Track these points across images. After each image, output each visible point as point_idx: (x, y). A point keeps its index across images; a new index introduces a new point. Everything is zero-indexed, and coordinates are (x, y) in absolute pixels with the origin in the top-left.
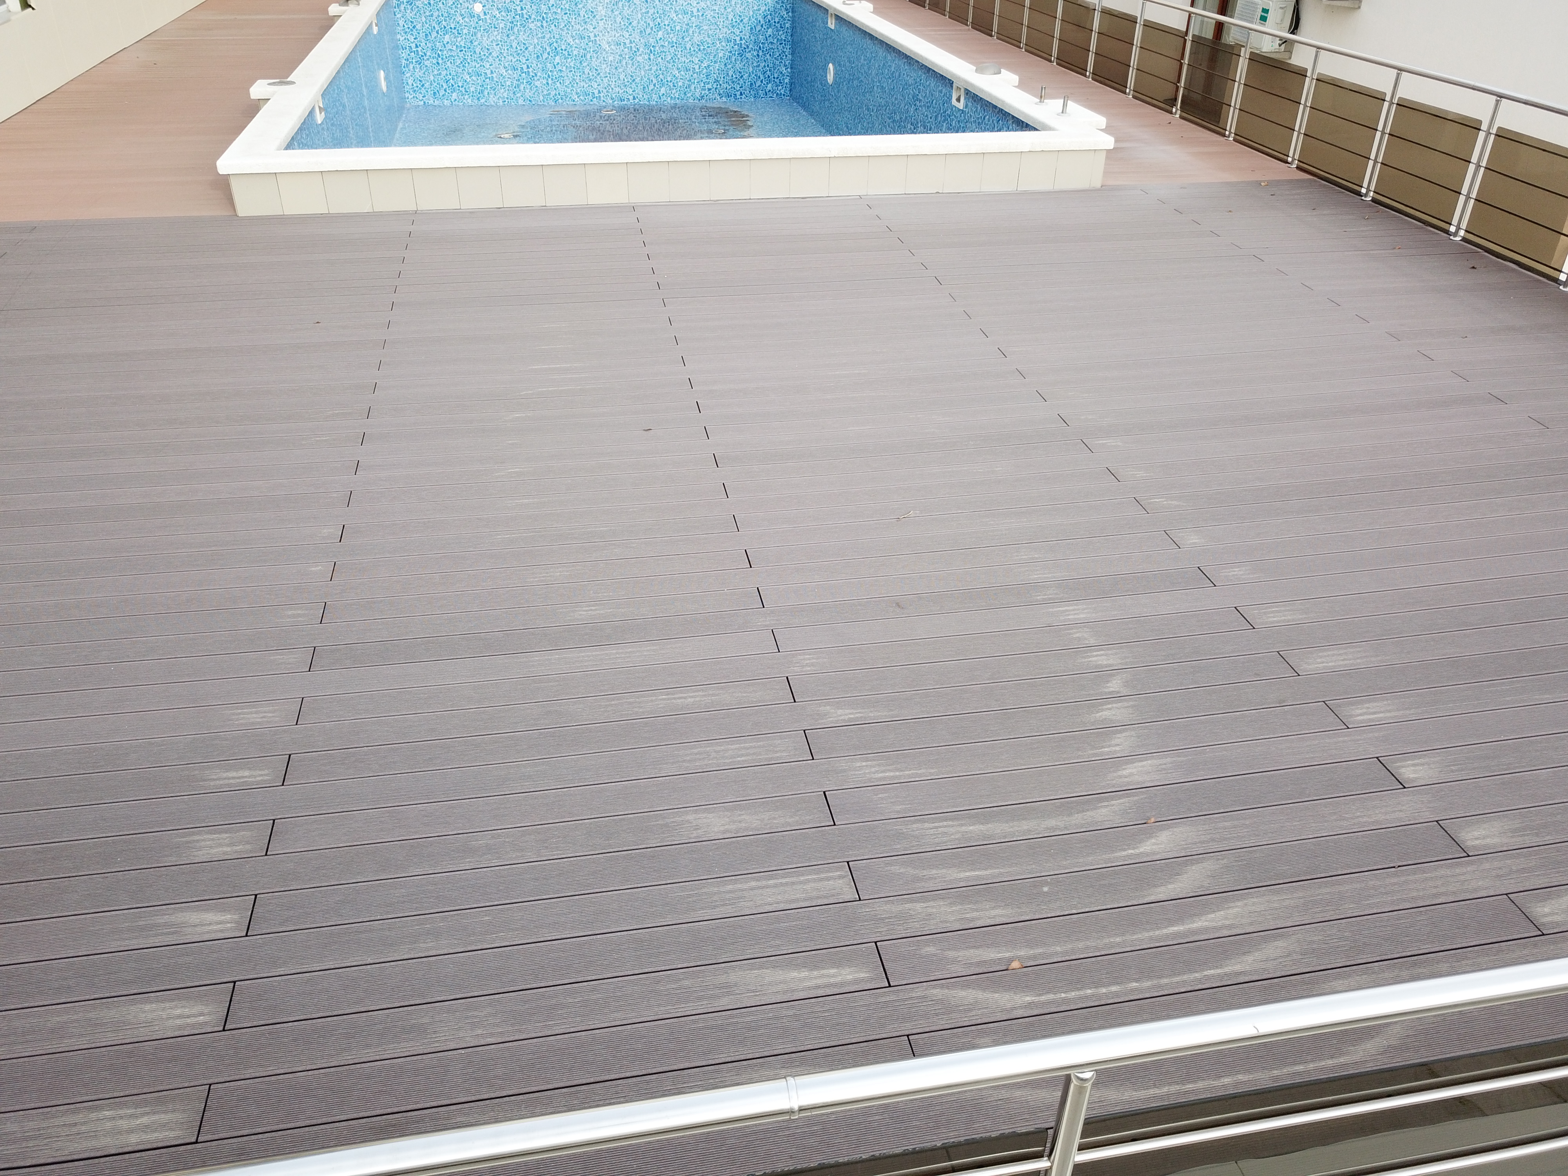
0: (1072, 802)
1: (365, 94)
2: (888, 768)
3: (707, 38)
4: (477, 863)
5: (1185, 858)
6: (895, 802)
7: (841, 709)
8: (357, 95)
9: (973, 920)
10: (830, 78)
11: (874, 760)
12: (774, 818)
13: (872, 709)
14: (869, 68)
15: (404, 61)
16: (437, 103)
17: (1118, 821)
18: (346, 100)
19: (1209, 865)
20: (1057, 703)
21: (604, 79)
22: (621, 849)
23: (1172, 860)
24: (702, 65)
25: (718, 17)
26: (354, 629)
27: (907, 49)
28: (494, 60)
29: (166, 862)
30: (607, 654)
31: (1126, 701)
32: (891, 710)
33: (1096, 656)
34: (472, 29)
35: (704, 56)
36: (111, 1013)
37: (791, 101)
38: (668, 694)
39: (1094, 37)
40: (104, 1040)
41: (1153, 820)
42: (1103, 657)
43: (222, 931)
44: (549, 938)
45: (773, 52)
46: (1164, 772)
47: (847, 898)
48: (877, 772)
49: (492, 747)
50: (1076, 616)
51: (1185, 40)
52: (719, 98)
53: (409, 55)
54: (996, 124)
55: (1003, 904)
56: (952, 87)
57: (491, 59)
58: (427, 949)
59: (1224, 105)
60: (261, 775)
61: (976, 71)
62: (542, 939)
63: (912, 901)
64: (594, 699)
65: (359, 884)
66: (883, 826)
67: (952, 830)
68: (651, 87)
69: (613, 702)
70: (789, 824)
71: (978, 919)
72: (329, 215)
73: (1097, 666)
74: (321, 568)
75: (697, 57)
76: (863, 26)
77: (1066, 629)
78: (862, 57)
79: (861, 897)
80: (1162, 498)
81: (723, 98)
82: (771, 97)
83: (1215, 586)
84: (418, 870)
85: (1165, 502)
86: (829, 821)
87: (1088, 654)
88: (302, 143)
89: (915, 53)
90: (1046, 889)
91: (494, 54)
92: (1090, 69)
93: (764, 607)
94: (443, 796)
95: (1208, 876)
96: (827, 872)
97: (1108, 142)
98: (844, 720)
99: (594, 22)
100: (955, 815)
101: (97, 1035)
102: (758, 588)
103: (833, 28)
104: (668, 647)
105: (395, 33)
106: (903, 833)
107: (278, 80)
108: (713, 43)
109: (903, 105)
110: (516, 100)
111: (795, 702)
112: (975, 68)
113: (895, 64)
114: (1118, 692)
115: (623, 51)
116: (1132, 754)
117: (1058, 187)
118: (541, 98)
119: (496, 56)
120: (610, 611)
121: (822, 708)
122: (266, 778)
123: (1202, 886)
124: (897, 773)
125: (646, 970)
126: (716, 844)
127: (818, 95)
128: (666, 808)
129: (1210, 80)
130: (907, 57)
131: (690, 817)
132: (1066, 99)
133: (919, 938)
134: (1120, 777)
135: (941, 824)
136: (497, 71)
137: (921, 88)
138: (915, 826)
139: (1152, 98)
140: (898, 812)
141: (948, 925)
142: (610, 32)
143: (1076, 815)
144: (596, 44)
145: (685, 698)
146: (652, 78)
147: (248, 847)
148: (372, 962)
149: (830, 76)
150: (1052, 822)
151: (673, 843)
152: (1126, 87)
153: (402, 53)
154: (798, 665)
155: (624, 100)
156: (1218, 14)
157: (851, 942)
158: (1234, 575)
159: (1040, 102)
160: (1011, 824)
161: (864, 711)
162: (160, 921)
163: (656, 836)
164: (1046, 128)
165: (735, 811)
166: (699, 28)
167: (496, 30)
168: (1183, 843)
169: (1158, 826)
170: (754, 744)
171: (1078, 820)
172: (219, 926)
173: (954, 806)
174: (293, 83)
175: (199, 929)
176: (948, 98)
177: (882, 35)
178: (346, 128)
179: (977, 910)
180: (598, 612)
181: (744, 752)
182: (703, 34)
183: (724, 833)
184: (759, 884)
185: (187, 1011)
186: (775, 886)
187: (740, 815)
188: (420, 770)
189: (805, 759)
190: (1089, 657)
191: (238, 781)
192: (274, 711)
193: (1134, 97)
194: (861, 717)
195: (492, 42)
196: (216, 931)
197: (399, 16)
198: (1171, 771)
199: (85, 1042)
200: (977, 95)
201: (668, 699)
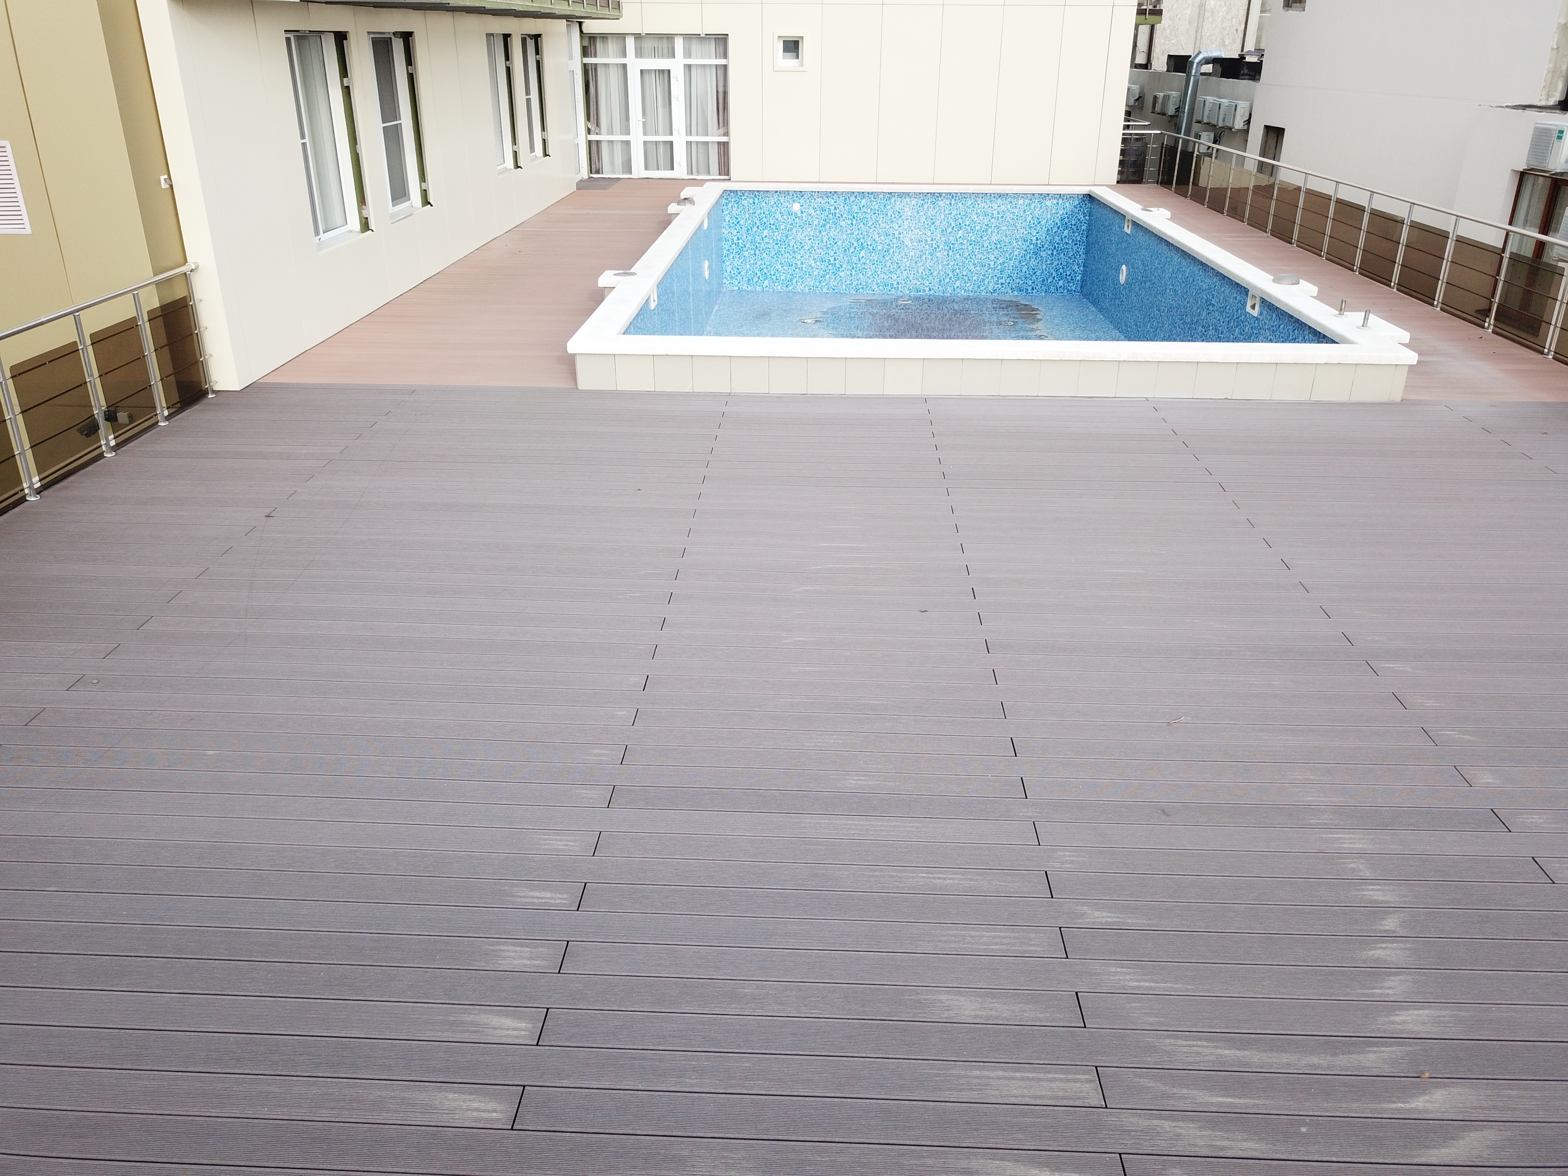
0: (1338, 1042)
1: (691, 282)
2: (1144, 977)
3: (1004, 238)
4: (742, 1010)
5: (1462, 1123)
6: (1148, 1013)
7: (1099, 911)
8: (684, 283)
9: (1223, 1148)
10: (1123, 278)
11: (1130, 968)
12: (1025, 1011)
13: (1130, 916)
14: (1163, 272)
15: (725, 251)
16: (750, 288)
17: (1387, 1070)
18: (676, 288)
19: (1489, 1135)
20: (1326, 934)
21: (903, 272)
22: (874, 1018)
23: (1448, 1122)
24: (998, 261)
25: (1017, 219)
26: (649, 772)
27: (1203, 256)
28: (805, 253)
29: (476, 966)
30: (873, 825)
31: (1402, 942)
32: (1149, 919)
33: (1373, 890)
34: (789, 225)
35: (1000, 254)
36: (420, 1096)
37: (1081, 297)
38: (928, 873)
39: (1401, 250)
40: (414, 1119)
41: (1427, 1075)
42: (1379, 893)
43: (517, 1037)
44: (803, 1094)
45: (1067, 252)
46: (1442, 1025)
47: (1093, 1103)
48: (1131, 980)
49: (763, 901)
50: (1351, 846)
51: (1502, 258)
52: (1010, 292)
53: (730, 246)
54: (1291, 333)
55: (1257, 1138)
56: (1247, 295)
57: (802, 252)
58: (692, 1085)
59: (1543, 323)
60: (562, 898)
61: (1274, 281)
62: (795, 1094)
63: (1160, 1118)
64: (858, 868)
65: (636, 1013)
66: (1135, 1036)
67: (1207, 1051)
68: (947, 280)
69: (876, 874)
70: (1040, 1020)
71: (1231, 1148)
72: (655, 393)
73: (1371, 901)
74: (625, 713)
75: (993, 254)
76: (1159, 233)
77: (1342, 858)
78: (1157, 261)
79: (1108, 1105)
80: (1454, 731)
81: (1015, 292)
82: (1062, 293)
83: (1510, 831)
84: (689, 1008)
85: (1457, 736)
86: (1079, 1022)
87: (1363, 887)
88: (637, 326)
89: (1211, 261)
90: (1304, 1130)
91: (806, 248)
92: (1395, 281)
93: (1026, 798)
94: (716, 942)
95: (1488, 1147)
96: (1075, 1073)
97: (1411, 357)
98: (1101, 923)
99: (900, 222)
100: (1211, 1036)
101: (409, 1113)
102: (1022, 778)
103: (1129, 233)
104: (931, 825)
105: (721, 227)
106: (1155, 1046)
107: (622, 271)
108: (1010, 242)
109: (1195, 308)
110: (821, 288)
111: (1052, 897)
112: (1272, 278)
113: (1189, 269)
114: (1394, 932)
115: (924, 247)
116: (1407, 1000)
117: (1353, 399)
118: (844, 287)
119: (807, 249)
120: (877, 783)
121: (1079, 908)
122: (564, 901)
123: (1481, 1156)
124: (1153, 985)
125: (892, 1142)
126: (965, 1028)
127: (1109, 293)
128: (920, 984)
129: (1527, 297)
130: (1202, 264)
131: (943, 997)
132: (1368, 313)
133: (1165, 1158)
134: (1393, 1023)
135: (1195, 1043)
136: (806, 262)
137: (1215, 293)
138: (1167, 1041)
139: (1463, 312)
140: (1151, 1024)
141: (1197, 1149)
142: (914, 230)
143: (1341, 1056)
144: (899, 240)
145: (944, 879)
146: (948, 272)
147: (544, 963)
148: (642, 1088)
149: (1122, 276)
150: (1315, 1060)
151: (927, 1020)
152: (1434, 300)
153: (725, 244)
154: (1058, 861)
155: (920, 291)
156: (1539, 233)
157: (1095, 1150)
158: (1532, 822)
159: (1339, 314)
160: (1270, 1055)
161: (1122, 916)
162: (467, 1019)
163: (910, 1010)
164: (1345, 341)
165: (987, 998)
166: (998, 228)
167: (810, 226)
168: (1461, 1105)
169: (1432, 1083)
170: (1009, 934)
171: (1343, 1061)
172: (515, 1032)
173: (1209, 1027)
174: (635, 274)
175: (498, 1032)
176: (1243, 305)
177: (1178, 242)
178: (673, 313)
179: (1228, 1139)
180: (866, 782)
181: (998, 940)
182: (1001, 234)
183: (974, 1018)
184: (1006, 1074)
185: (482, 1106)
186: (1022, 1079)
187: (991, 1003)
188: (696, 913)
189: (1059, 956)
190: (1364, 890)
191: (540, 900)
192: (575, 841)
193: (1442, 309)
194: (1119, 922)
195: (805, 237)
196: (512, 1036)
197: (726, 213)
198: (1450, 1025)
199: (399, 1118)
200: (1273, 305)
201: (928, 878)
